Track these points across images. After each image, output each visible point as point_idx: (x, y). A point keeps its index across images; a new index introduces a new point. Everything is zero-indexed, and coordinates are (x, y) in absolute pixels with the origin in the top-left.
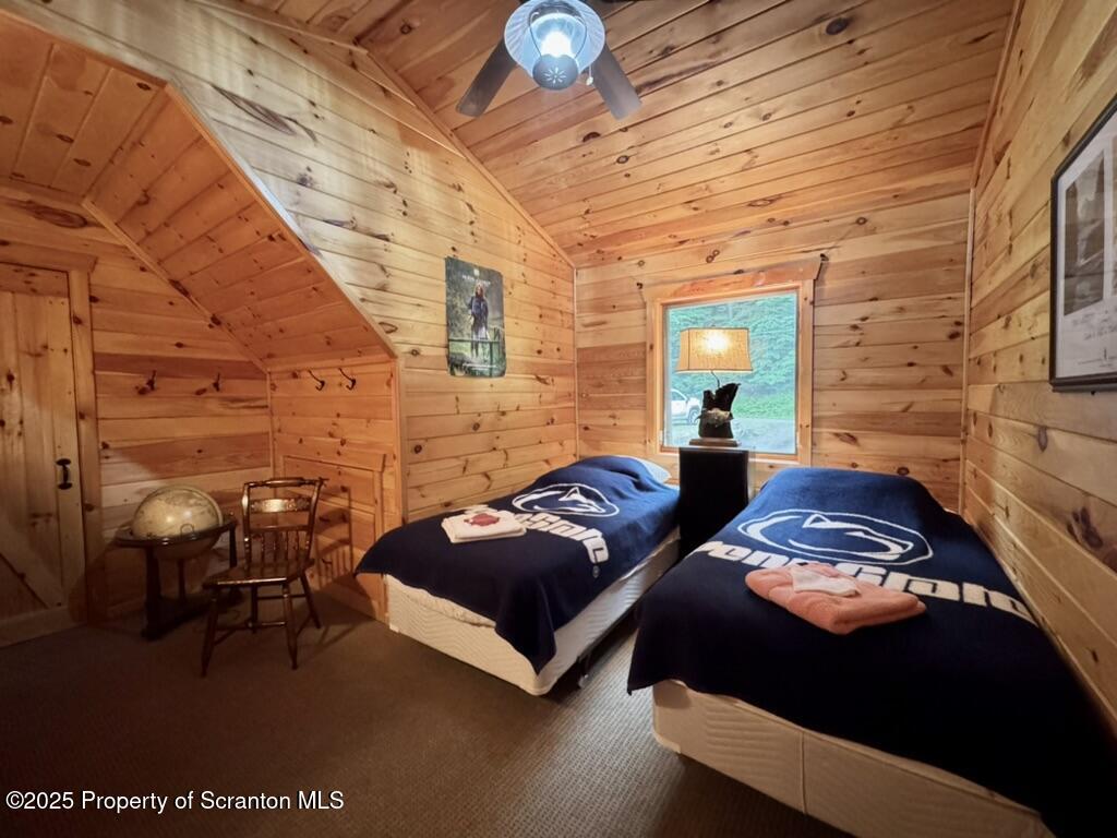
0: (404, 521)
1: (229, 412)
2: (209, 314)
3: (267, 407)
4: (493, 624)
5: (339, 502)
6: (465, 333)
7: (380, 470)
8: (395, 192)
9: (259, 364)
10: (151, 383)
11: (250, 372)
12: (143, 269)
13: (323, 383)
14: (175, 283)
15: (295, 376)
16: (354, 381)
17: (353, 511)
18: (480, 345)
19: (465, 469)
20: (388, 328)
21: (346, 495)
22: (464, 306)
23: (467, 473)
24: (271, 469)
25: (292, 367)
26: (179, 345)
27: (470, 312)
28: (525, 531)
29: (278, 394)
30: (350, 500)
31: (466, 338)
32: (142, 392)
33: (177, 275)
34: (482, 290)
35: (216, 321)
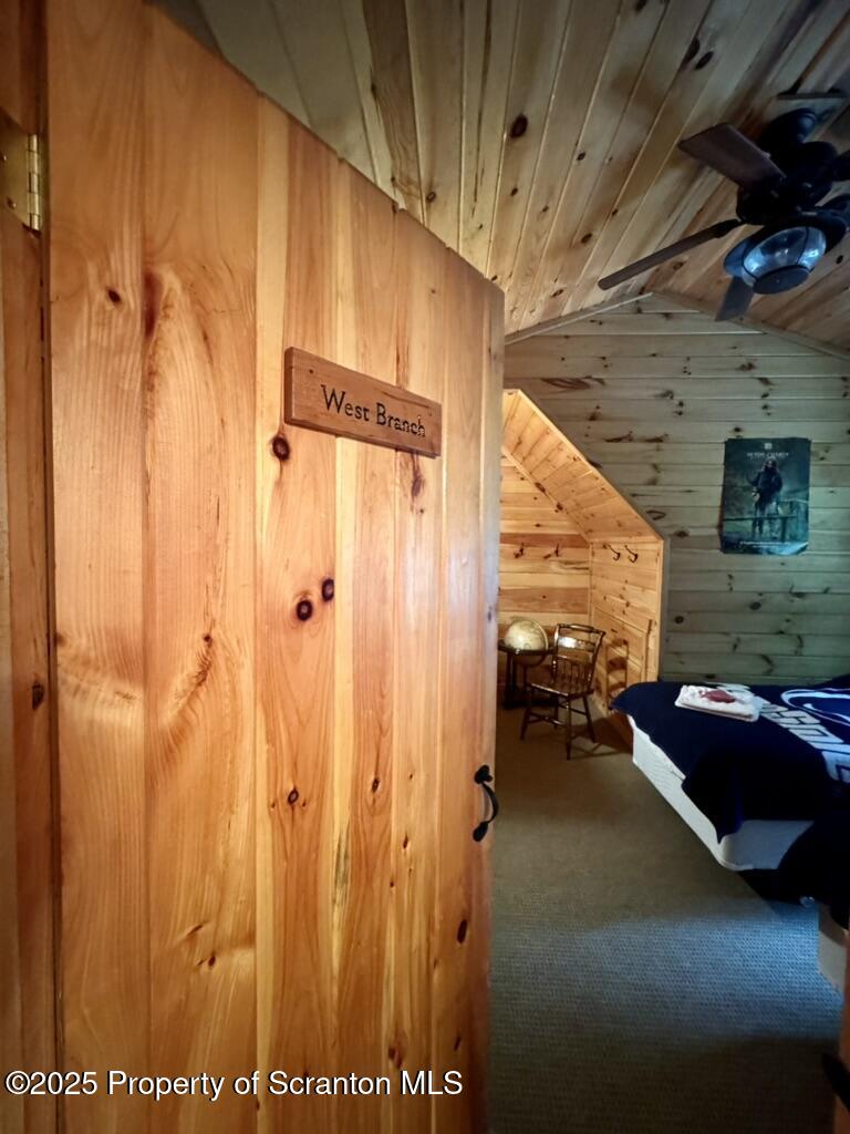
0: (658, 678)
1: (563, 571)
2: (555, 503)
3: (587, 569)
4: (684, 777)
5: (620, 652)
6: (747, 509)
7: (646, 631)
8: (672, 398)
9: (584, 536)
10: (522, 551)
11: (578, 542)
12: (522, 479)
13: (619, 554)
14: (538, 485)
15: (605, 547)
16: (636, 556)
17: (629, 662)
20: (656, 515)
21: (625, 647)
24: (586, 616)
25: (603, 540)
26: (538, 526)
27: (755, 489)
28: (756, 718)
29: (596, 560)
30: (628, 652)
32: (517, 556)
33: (540, 480)
35: (560, 507)
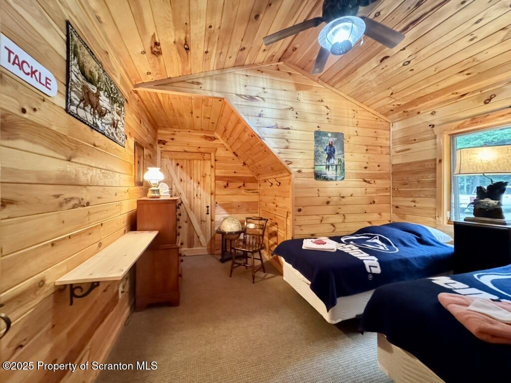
0: (292, 238)
1: (247, 194)
2: (243, 162)
3: (257, 192)
4: (310, 283)
5: (274, 228)
6: (323, 162)
7: (286, 217)
8: (293, 110)
9: (256, 177)
10: (227, 184)
11: (253, 180)
12: (227, 150)
13: (272, 184)
14: (234, 153)
15: (265, 181)
16: (280, 183)
17: (278, 232)
18: (330, 166)
19: (321, 221)
20: (289, 163)
21: (276, 226)
22: (323, 150)
23: (322, 223)
24: (258, 214)
25: (264, 178)
26: (235, 172)
27: (326, 152)
28: (336, 250)
29: (261, 188)
30: (278, 228)
31: (323, 164)
32: (225, 187)
33: (235, 150)
34: (332, 142)
35: (244, 164)
